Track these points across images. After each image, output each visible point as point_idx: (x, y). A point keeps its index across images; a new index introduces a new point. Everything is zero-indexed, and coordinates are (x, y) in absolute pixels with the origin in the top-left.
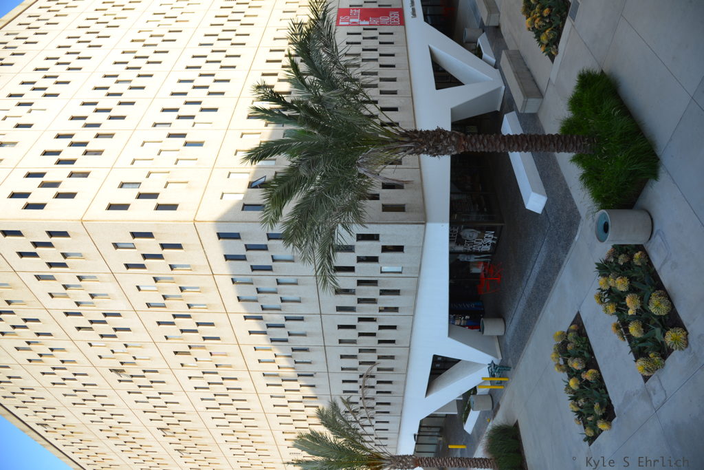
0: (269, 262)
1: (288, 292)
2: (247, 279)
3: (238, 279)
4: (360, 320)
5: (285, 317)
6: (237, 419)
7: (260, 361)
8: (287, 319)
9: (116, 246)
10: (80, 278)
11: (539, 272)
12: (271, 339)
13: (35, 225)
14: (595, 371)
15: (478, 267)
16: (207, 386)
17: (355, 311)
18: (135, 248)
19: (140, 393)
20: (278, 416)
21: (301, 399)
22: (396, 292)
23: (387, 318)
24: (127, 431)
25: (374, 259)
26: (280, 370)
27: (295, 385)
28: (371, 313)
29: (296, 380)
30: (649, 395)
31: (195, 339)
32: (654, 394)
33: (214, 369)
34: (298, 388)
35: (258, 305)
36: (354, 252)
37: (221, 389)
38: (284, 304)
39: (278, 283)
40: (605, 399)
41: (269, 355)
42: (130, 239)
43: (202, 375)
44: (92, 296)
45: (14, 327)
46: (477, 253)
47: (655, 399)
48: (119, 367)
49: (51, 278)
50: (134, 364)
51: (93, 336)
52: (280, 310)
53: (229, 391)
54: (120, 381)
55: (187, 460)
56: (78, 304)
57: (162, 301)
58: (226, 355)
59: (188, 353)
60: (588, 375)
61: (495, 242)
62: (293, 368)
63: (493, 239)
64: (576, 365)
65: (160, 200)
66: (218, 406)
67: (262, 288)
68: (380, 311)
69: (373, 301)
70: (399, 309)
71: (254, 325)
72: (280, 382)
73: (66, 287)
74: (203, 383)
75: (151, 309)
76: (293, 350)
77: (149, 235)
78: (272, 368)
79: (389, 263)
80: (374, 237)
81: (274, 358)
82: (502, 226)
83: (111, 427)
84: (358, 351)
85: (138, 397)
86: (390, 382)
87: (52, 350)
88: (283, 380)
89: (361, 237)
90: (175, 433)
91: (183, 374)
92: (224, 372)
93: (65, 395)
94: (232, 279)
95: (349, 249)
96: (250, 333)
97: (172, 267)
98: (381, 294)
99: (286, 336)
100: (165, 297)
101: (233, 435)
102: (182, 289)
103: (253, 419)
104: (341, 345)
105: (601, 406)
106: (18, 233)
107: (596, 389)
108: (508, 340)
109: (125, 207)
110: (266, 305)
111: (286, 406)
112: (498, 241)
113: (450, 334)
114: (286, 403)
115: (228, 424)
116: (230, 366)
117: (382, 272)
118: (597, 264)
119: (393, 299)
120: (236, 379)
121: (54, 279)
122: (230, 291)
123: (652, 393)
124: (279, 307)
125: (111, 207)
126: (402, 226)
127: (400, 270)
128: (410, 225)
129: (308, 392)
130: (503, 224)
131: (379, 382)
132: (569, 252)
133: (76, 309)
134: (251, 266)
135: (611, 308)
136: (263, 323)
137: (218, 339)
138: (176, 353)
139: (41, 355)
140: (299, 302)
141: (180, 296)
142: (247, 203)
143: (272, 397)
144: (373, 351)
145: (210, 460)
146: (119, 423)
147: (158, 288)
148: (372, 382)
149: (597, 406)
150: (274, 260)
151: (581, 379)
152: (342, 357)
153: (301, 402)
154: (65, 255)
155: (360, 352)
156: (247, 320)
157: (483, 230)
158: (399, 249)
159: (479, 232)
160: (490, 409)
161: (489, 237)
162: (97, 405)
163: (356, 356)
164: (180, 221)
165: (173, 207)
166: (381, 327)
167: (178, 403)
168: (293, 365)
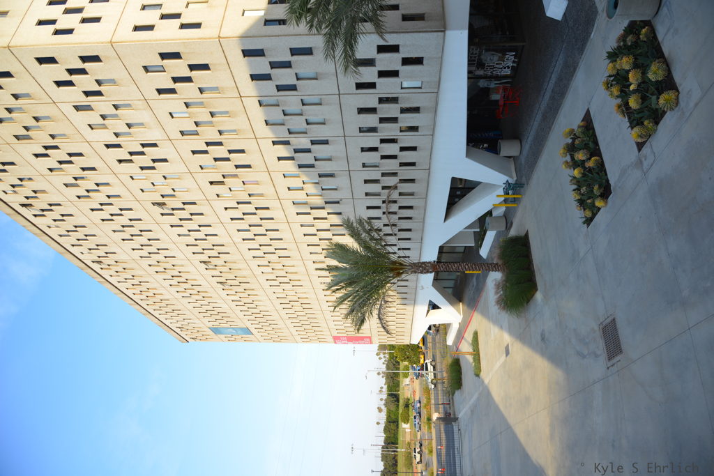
0: (293, 81)
1: (313, 113)
2: (272, 100)
3: (265, 100)
4: (383, 141)
5: (311, 141)
6: (271, 249)
7: (289, 189)
8: (313, 143)
9: (146, 69)
10: (116, 107)
11: (556, 82)
12: (299, 165)
13: (68, 50)
14: (597, 158)
15: (497, 93)
16: (242, 216)
17: (377, 132)
18: (164, 71)
19: (182, 226)
20: (308, 245)
21: (329, 227)
22: (416, 110)
23: (408, 139)
24: (173, 266)
25: (394, 74)
26: (309, 197)
27: (323, 213)
28: (393, 133)
29: (323, 208)
30: (641, 162)
31: (227, 167)
32: (645, 159)
33: (247, 199)
34: (326, 216)
35: (284, 129)
36: (375, 66)
37: (254, 220)
38: (309, 126)
39: (303, 104)
40: (604, 181)
41: (297, 183)
42: (158, 61)
43: (236, 205)
44: (129, 126)
45: (60, 162)
46: (497, 78)
47: (646, 164)
48: (161, 200)
49: (88, 108)
50: (173, 196)
51: (132, 168)
52: (306, 133)
53: (263, 221)
54: (162, 214)
55: (229, 292)
56: (117, 135)
57: (194, 128)
58: (258, 184)
59: (222, 183)
60: (591, 164)
61: (515, 65)
62: (321, 196)
63: (514, 62)
64: (580, 156)
65: (184, 20)
66: (253, 237)
67: (289, 110)
68: (401, 131)
69: (395, 120)
70: (420, 129)
71: (283, 151)
72: (309, 210)
73: (103, 117)
74: (238, 214)
75: (185, 137)
76: (320, 176)
77: (176, 56)
78: (300, 196)
79: (410, 78)
80: (394, 49)
81: (302, 185)
82: (523, 46)
83: (158, 262)
84: (380, 175)
85: (179, 230)
86: (411, 207)
87: (97, 185)
88: (311, 208)
89: (381, 49)
90: (216, 266)
91: (219, 205)
92: (258, 202)
93: (114, 231)
94: (259, 101)
95: (370, 62)
96: (279, 159)
97: (201, 90)
98: (401, 113)
99: (312, 161)
100: (197, 124)
101: (268, 266)
102: (212, 114)
103: (286, 249)
104: (364, 169)
105: (600, 187)
106: (51, 60)
107: (598, 173)
108: (523, 160)
109: (150, 28)
110: (293, 128)
111: (315, 235)
112: (518, 63)
113: (468, 155)
114: (315, 232)
115: (263, 255)
116: (261, 195)
117: (402, 88)
118: (608, 53)
119: (413, 118)
120: (268, 208)
121: (92, 110)
122: (258, 114)
123: (643, 160)
124: (304, 131)
125: (137, 29)
126: (421, 34)
127: (420, 86)
128: (430, 34)
129: (335, 219)
130: (524, 44)
131: (401, 208)
132: (584, 53)
133: (115, 140)
134: (277, 86)
135: (616, 91)
136: (291, 148)
137: (249, 166)
138: (211, 183)
139: (88, 191)
140: (324, 124)
141: (211, 122)
142: (268, 18)
143: (302, 226)
144: (395, 174)
145: (250, 292)
146: (166, 257)
147: (189, 114)
148: (394, 208)
149: (596, 187)
150: (298, 79)
151: (585, 168)
152: (366, 182)
153: (329, 230)
154: (99, 82)
155: (382, 176)
156: (275, 146)
157: (504, 51)
158: (418, 61)
159: (500, 55)
160: (504, 229)
161: (510, 60)
162: (144, 240)
163: (379, 180)
164: (205, 39)
165: (198, 26)
166: (402, 149)
167: (216, 235)
168: (320, 192)
